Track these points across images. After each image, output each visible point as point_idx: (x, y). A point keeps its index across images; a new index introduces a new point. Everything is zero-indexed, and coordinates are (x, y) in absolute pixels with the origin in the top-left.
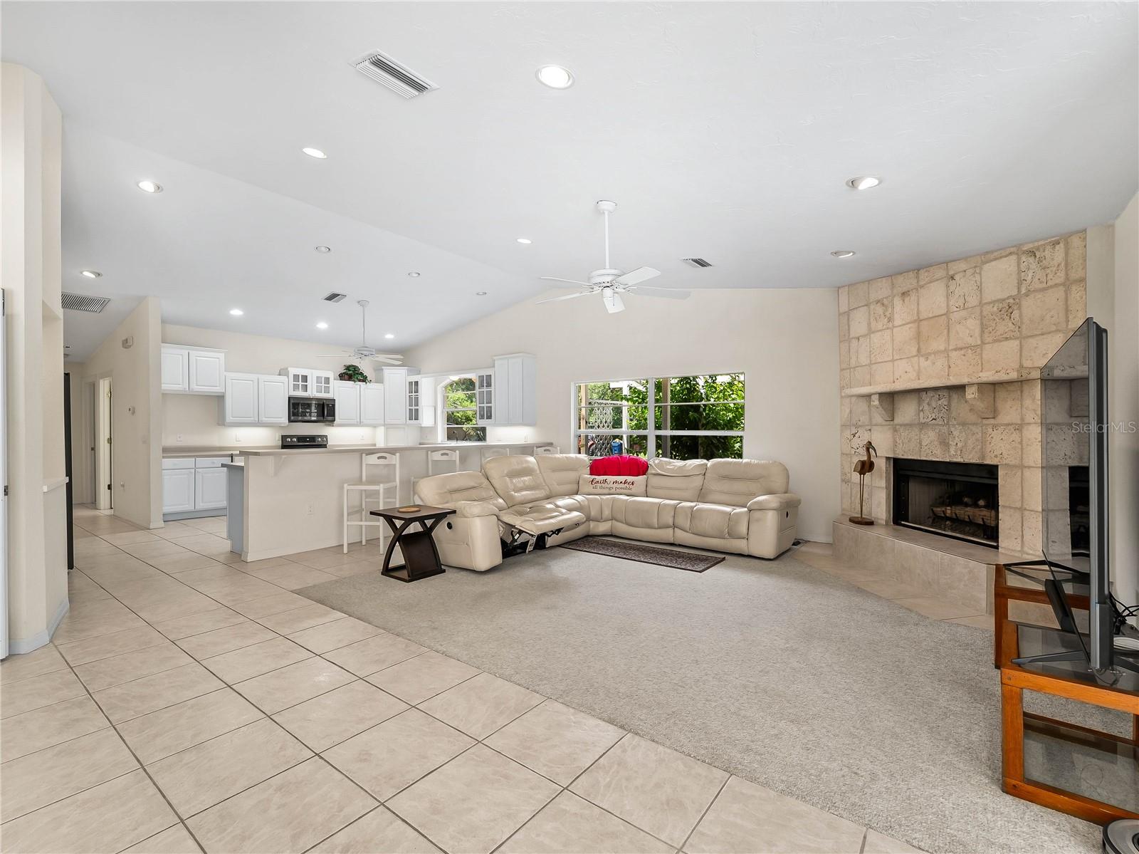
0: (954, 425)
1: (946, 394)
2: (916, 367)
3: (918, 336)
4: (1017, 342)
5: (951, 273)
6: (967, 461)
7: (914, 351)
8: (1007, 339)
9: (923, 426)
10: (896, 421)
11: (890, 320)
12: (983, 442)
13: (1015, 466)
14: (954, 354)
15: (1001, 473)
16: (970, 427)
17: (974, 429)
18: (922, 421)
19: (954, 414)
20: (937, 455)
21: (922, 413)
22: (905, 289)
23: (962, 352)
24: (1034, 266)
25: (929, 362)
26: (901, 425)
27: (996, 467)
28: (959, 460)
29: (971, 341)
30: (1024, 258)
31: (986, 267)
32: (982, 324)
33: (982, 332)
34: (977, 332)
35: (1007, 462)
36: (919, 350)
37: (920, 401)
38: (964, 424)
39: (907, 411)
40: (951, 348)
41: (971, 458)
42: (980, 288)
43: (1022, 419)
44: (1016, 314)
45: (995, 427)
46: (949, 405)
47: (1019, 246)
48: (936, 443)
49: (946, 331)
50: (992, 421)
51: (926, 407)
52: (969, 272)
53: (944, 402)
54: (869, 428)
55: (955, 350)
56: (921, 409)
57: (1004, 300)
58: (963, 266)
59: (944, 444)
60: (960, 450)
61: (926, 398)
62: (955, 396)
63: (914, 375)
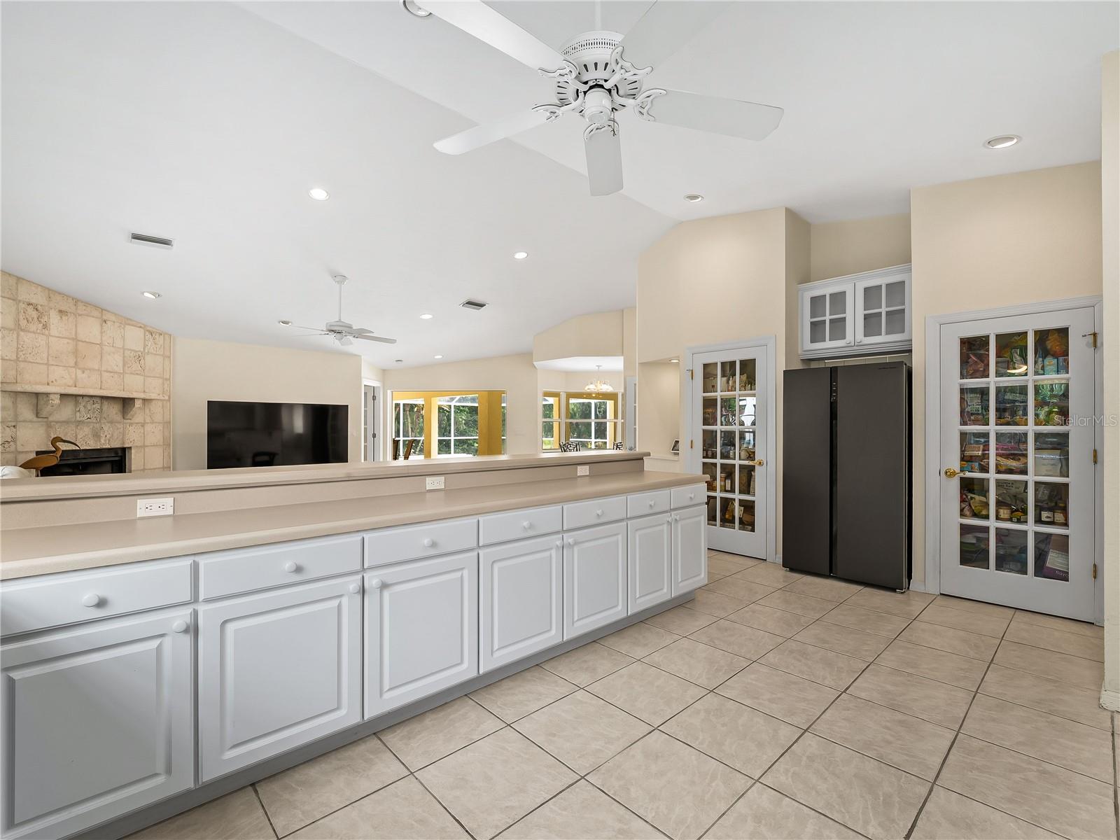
0: (104, 423)
1: (99, 402)
2: (74, 376)
3: (76, 352)
4: (143, 377)
5: (105, 318)
6: (113, 447)
7: (72, 363)
8: (137, 374)
9: (79, 423)
10: (51, 419)
11: (45, 326)
12: (123, 434)
13: (141, 447)
14: (105, 375)
15: (131, 452)
16: (117, 424)
17: (119, 426)
18: (78, 419)
19: (105, 415)
20: (91, 444)
21: (78, 414)
22: (63, 308)
23: (112, 374)
24: (151, 340)
25: (84, 375)
26: (57, 422)
27: (130, 448)
28: (108, 446)
29: (116, 369)
30: (147, 333)
31: (127, 326)
32: (124, 360)
33: (124, 365)
34: (121, 365)
35: (137, 444)
36: (76, 363)
37: (77, 403)
38: (111, 422)
39: (64, 411)
40: (103, 369)
41: (116, 444)
42: (123, 338)
43: (145, 420)
44: (142, 362)
45: (131, 424)
46: (101, 409)
47: (145, 326)
48: (90, 436)
49: (99, 357)
50: (129, 421)
51: (82, 409)
52: (117, 324)
53: (97, 406)
54: (13, 424)
55: (107, 371)
56: (78, 409)
57: (137, 351)
58: (113, 318)
59: (97, 436)
60: (108, 440)
61: (82, 402)
62: (105, 403)
63: (71, 383)
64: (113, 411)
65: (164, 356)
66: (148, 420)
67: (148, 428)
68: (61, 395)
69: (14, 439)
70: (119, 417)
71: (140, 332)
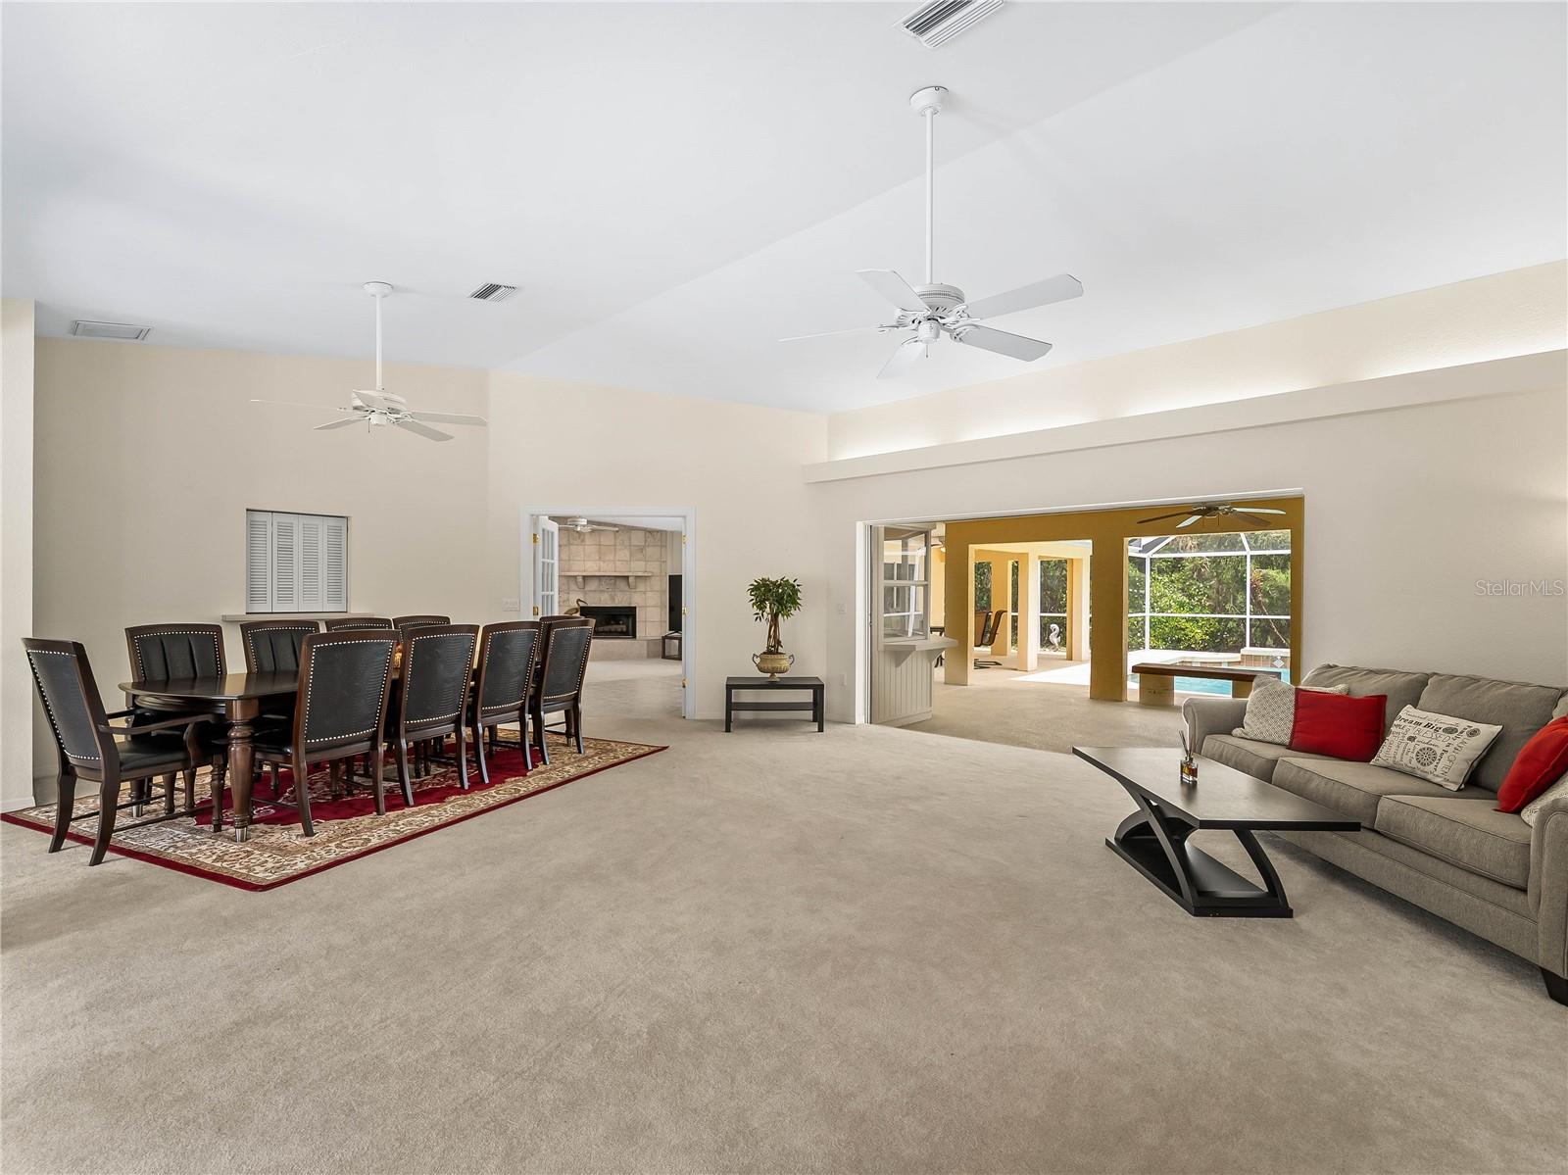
0: (617, 591)
1: (614, 579)
2: (598, 565)
3: (599, 552)
4: (644, 563)
6: (622, 606)
7: (597, 558)
8: (640, 561)
9: (602, 591)
10: (586, 589)
11: (583, 540)
12: (630, 598)
13: (643, 607)
14: (618, 563)
15: (637, 609)
16: (625, 592)
17: (627, 593)
18: (601, 589)
19: (615, 586)
20: (609, 604)
21: (601, 586)
23: (622, 562)
24: (651, 537)
25: (606, 564)
26: (589, 591)
27: (635, 608)
28: (619, 605)
29: (625, 559)
30: (647, 534)
31: (631, 533)
32: (630, 553)
33: (631, 556)
34: (629, 556)
35: (639, 605)
36: (599, 558)
37: (600, 580)
38: (622, 591)
39: (593, 585)
40: (616, 560)
41: (625, 604)
42: (630, 539)
43: (646, 590)
44: (644, 552)
45: (635, 593)
46: (615, 584)
47: (646, 529)
48: (607, 599)
49: (614, 553)
50: (631, 590)
51: (603, 583)
52: (624, 533)
53: (613, 581)
56: (601, 584)
58: (622, 530)
59: (613, 599)
60: (620, 600)
61: (604, 579)
62: (618, 580)
63: (597, 569)
64: (622, 584)
65: (662, 546)
66: (648, 589)
67: (649, 594)
68: (584, 577)
69: (568, 600)
70: (627, 588)
71: (641, 534)
